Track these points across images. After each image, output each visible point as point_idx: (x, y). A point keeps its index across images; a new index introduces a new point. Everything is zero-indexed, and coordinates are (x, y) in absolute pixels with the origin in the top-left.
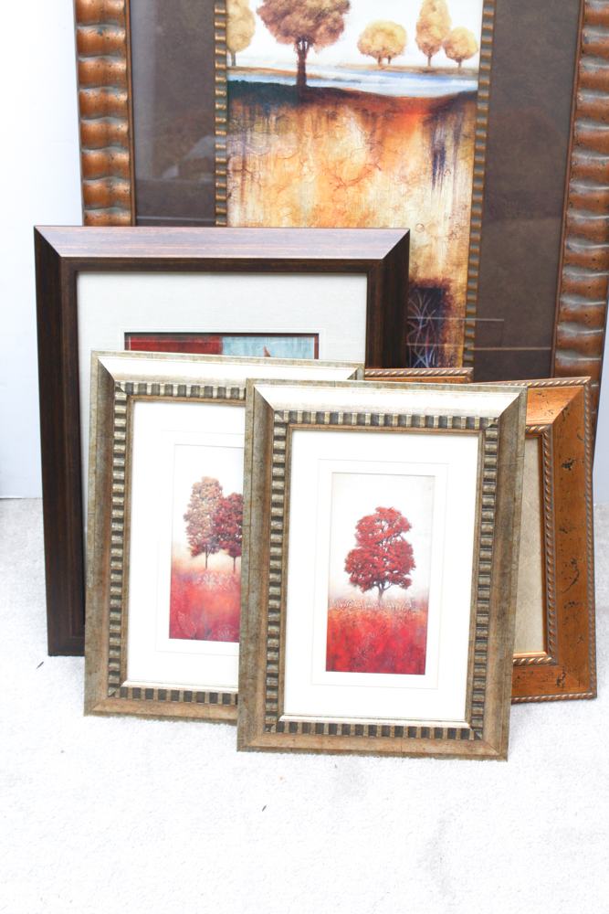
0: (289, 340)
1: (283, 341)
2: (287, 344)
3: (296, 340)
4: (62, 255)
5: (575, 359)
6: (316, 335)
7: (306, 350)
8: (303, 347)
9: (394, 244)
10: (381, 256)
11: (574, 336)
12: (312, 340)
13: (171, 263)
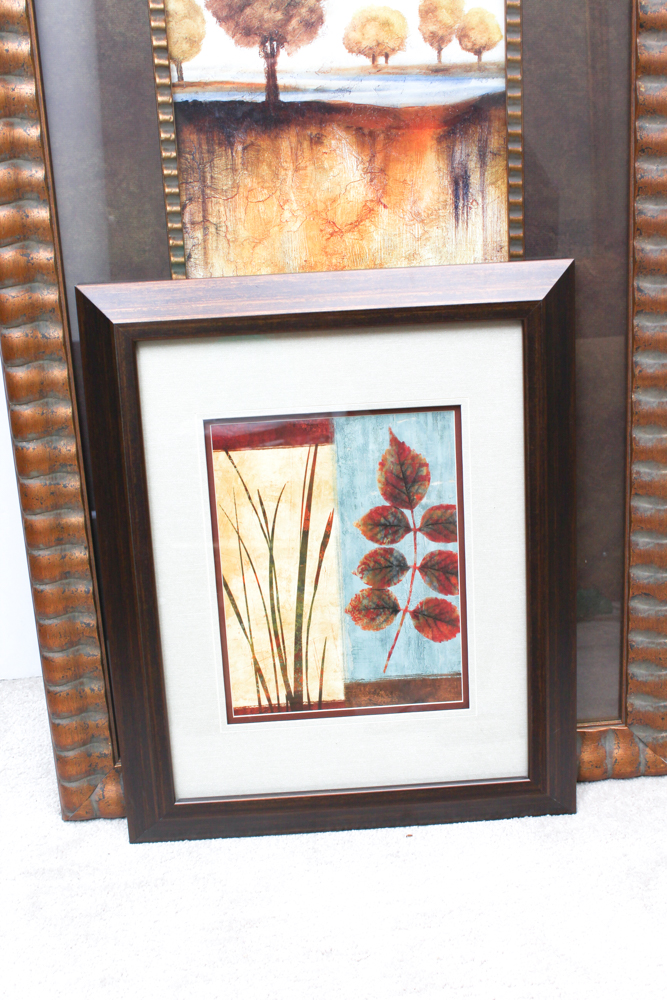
0: (421, 415)
1: (413, 418)
2: (418, 422)
3: (430, 414)
4: (114, 322)
5: (658, 436)
6: (457, 408)
7: (444, 428)
8: (440, 424)
9: (556, 280)
10: (540, 296)
11: (654, 405)
12: (453, 413)
13: (261, 322)
